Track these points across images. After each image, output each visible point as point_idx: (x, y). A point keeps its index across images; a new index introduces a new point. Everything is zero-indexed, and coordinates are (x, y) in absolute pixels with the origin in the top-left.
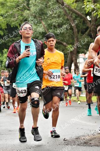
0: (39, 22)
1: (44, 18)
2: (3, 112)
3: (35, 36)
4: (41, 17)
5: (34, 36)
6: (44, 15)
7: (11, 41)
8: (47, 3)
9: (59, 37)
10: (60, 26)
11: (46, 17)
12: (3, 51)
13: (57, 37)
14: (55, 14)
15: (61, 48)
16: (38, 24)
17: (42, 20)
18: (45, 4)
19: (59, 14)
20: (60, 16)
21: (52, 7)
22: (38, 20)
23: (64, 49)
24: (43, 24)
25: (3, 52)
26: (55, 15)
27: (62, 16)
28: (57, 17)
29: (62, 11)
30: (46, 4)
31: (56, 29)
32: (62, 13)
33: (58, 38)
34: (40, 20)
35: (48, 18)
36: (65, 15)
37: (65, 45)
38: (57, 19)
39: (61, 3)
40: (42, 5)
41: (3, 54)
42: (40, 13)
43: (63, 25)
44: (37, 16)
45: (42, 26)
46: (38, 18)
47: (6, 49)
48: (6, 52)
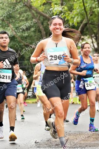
0: (7, 25)
1: (12, 22)
4: (8, 20)
6: (12, 18)
8: (14, 6)
10: (28, 29)
11: (14, 21)
13: (26, 40)
14: (23, 17)
16: (6, 28)
17: (10, 23)
18: (12, 7)
19: (27, 17)
20: (28, 19)
21: (19, 10)
22: (6, 24)
24: (11, 28)
26: (23, 19)
27: (30, 19)
28: (25, 20)
29: (30, 15)
30: (14, 8)
31: (24, 32)
32: (30, 16)
34: (8, 23)
35: (16, 22)
36: (33, 18)
38: (25, 22)
39: (29, 6)
40: (10, 9)
42: (8, 16)
43: (31, 28)
44: (5, 19)
45: (10, 29)
46: (6, 22)
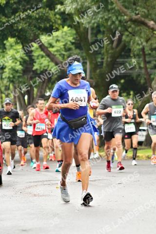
2: (8, 186)
3: (82, 6)
5: (79, 7)
7: (23, 19)
9: (138, 8)
12: (5, 42)
15: (142, 35)
23: (150, 36)
25: (5, 44)
33: (136, 10)
37: (152, 26)
41: (5, 49)
47: (13, 36)
48: (11, 46)
